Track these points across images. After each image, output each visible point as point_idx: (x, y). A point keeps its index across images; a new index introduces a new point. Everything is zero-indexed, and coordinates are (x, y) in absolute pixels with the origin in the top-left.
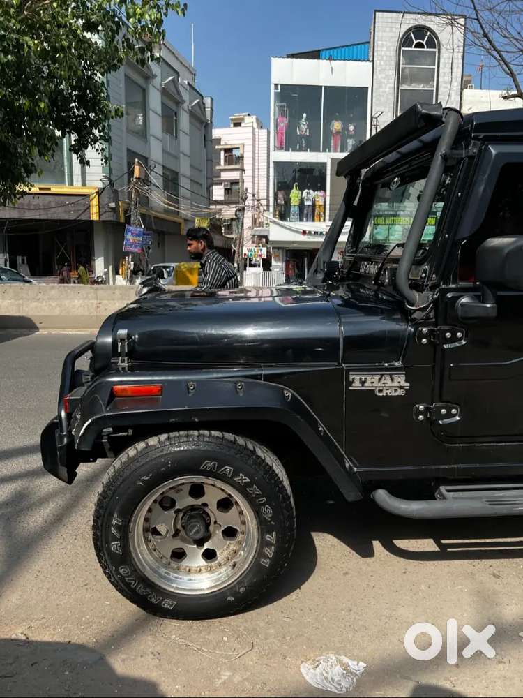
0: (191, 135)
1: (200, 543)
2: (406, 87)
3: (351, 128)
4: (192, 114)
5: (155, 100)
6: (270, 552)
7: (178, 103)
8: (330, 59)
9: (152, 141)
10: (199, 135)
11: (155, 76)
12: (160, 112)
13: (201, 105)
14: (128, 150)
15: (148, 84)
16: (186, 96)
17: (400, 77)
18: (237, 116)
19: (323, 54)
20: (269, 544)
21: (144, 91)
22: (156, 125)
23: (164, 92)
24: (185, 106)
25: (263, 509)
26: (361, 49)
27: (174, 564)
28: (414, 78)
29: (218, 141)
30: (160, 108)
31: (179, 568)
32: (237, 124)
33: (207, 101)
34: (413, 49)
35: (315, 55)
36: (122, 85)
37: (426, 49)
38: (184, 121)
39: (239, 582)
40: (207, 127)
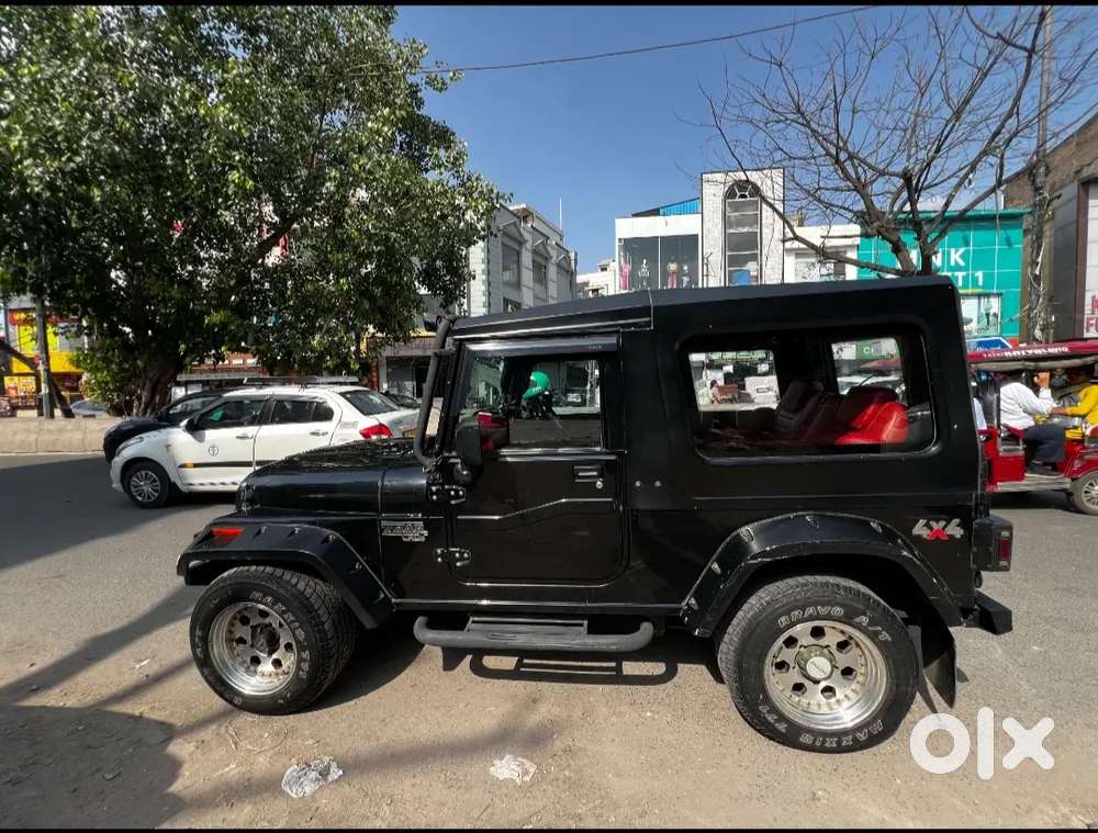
0: (558, 282)
1: (270, 654)
2: (732, 231)
3: (686, 268)
4: (559, 266)
5: (527, 259)
6: (305, 666)
7: (547, 258)
8: (664, 215)
9: (524, 290)
10: (565, 281)
11: (527, 241)
12: (531, 267)
13: (567, 258)
14: (504, 298)
15: (521, 248)
16: (553, 253)
17: (727, 222)
18: (603, 262)
19: (661, 211)
20: (305, 660)
21: (518, 254)
22: (528, 276)
23: (535, 252)
24: (553, 260)
25: (297, 632)
26: (692, 204)
27: (252, 668)
28: (740, 223)
29: (586, 284)
30: (531, 263)
31: (256, 672)
32: (604, 269)
33: (572, 255)
34: (737, 200)
35: (655, 212)
36: (500, 250)
37: (748, 199)
38: (552, 271)
39: (287, 688)
40: (572, 274)
